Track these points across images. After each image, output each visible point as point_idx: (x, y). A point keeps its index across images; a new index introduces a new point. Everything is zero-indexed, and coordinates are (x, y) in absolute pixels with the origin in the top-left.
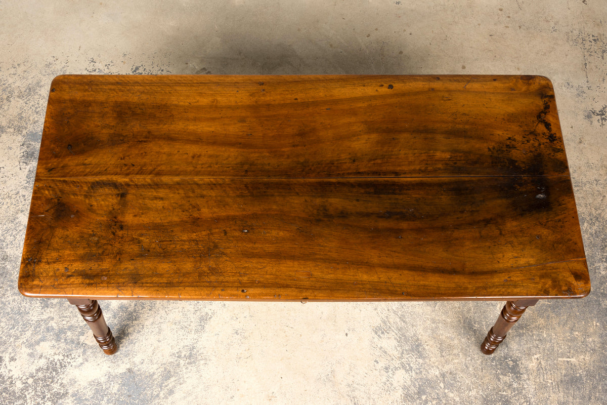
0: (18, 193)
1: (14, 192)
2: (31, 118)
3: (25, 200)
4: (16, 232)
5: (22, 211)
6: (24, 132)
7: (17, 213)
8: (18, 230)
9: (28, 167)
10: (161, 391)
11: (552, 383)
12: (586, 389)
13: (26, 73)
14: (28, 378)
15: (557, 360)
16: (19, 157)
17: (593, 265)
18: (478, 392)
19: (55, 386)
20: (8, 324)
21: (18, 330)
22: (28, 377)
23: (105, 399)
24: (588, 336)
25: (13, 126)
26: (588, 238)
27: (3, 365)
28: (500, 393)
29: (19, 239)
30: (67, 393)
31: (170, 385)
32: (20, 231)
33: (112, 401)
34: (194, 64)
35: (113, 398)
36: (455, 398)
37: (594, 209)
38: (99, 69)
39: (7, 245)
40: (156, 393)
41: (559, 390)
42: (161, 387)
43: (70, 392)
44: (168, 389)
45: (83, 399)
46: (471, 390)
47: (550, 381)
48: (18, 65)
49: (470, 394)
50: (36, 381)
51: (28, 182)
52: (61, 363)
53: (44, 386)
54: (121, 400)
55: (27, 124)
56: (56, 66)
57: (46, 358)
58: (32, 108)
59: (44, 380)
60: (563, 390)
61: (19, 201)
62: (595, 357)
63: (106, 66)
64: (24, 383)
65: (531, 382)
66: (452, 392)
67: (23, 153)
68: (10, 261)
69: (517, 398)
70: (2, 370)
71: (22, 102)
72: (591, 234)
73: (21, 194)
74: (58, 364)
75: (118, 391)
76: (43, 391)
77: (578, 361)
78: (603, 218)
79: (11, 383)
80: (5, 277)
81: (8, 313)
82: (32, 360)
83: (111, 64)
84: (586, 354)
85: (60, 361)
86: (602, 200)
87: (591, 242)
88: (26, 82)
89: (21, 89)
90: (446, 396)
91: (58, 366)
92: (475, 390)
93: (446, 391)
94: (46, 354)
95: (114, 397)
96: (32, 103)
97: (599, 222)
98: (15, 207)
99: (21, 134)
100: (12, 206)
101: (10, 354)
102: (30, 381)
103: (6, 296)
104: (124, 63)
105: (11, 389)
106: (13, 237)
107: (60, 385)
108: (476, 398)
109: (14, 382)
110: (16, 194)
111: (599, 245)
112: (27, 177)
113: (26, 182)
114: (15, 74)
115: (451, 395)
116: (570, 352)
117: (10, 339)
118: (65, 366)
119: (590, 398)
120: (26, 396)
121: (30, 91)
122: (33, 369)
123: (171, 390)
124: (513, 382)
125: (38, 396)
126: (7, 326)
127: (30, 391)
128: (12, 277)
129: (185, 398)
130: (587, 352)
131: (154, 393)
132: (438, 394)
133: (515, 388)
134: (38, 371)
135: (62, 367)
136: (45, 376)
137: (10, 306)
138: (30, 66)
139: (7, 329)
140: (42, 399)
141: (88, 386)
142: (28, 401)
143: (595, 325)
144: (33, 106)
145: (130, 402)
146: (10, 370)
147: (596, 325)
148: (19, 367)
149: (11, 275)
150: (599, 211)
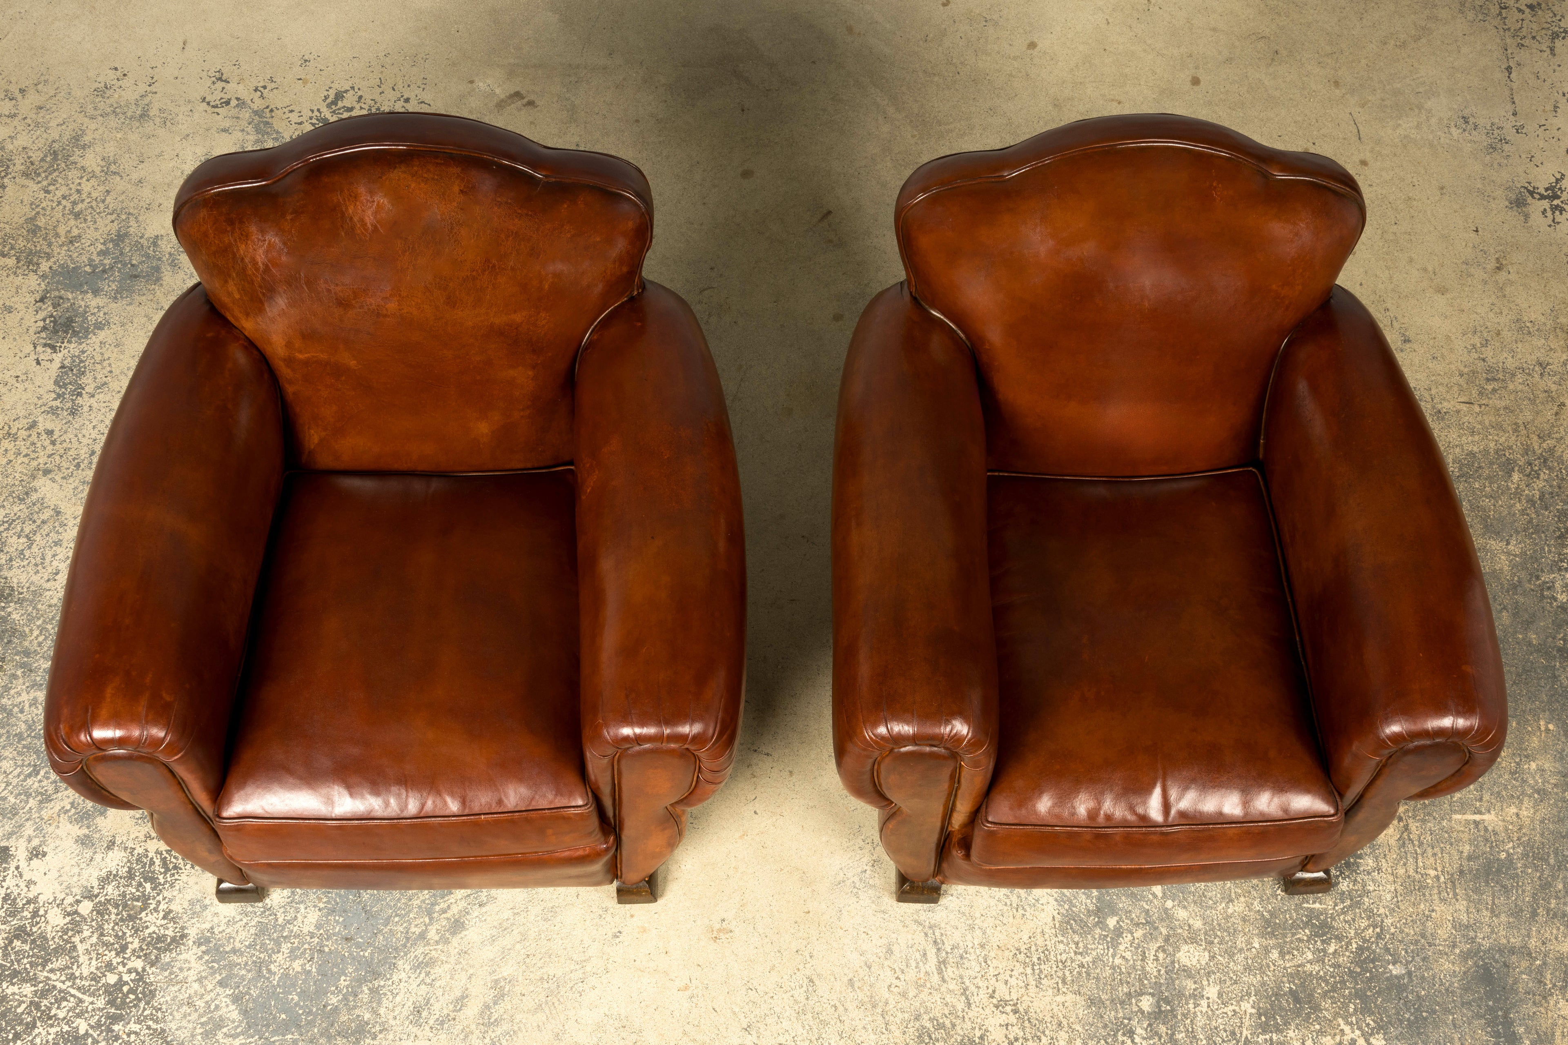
0: (33, 425)
1: (24, 423)
2: (62, 230)
3: (53, 443)
4: (34, 527)
5: (47, 472)
6: (45, 266)
7: (33, 477)
8: (39, 522)
9: (58, 358)
10: (431, 924)
11: (1437, 877)
12: (1524, 891)
13: (42, 113)
14: (78, 902)
15: (1450, 820)
16: (32, 331)
17: (1538, 578)
18: (1249, 906)
19: (150, 918)
20: (19, 763)
21: (48, 778)
22: (78, 897)
23: (285, 947)
24: (1527, 757)
25: (13, 252)
26: (1523, 512)
27: (12, 868)
28: (1305, 905)
29: (43, 543)
30: (183, 936)
31: (455, 910)
32: (44, 522)
33: (304, 953)
34: (489, 81)
35: (306, 946)
36: (1191, 921)
37: (1535, 438)
38: (238, 99)
39: (11, 560)
40: (418, 931)
41: (1455, 895)
42: (430, 914)
43: (193, 932)
44: (448, 919)
45: (228, 949)
46: (1231, 901)
47: (1432, 873)
48: (22, 91)
49: (1230, 911)
50: (101, 910)
51: (59, 396)
52: (164, 860)
53: (122, 920)
54: (327, 949)
55: (50, 245)
56: (123, 93)
57: (126, 848)
58: (64, 202)
59: (122, 903)
60: (1466, 894)
61: (39, 445)
62: (1544, 811)
63: (256, 90)
64: (69, 914)
65: (1384, 877)
66: (1185, 907)
67: (44, 320)
68: (20, 602)
69: (1348, 918)
70: (10, 882)
71: (35, 187)
72: (1531, 501)
73: (41, 427)
74: (158, 862)
75: (318, 926)
76: (120, 934)
77: (1504, 821)
78: (1560, 461)
79: (35, 914)
80: (9, 642)
81: (20, 737)
82: (88, 853)
83: (270, 86)
84: (1521, 802)
85: (161, 854)
86: (1557, 414)
87: (1530, 521)
88: (45, 135)
89: (30, 154)
90: (1167, 916)
91: (158, 867)
92: (1242, 899)
93: (1169, 904)
94: (125, 839)
95: (309, 943)
96: (64, 190)
97: (1550, 469)
98: (26, 460)
99: (35, 271)
100: (21, 459)
101: (29, 840)
102: (86, 908)
103: (12, 692)
104: (305, 82)
105: (34, 929)
106: (25, 540)
107: (164, 918)
108: (1244, 920)
109: (41, 912)
110: (29, 429)
111: (1552, 528)
112: (56, 383)
113: (54, 395)
114: (13, 116)
115: (1181, 914)
116: (1481, 800)
117: (27, 802)
118: (176, 867)
119: (1534, 914)
120: (75, 947)
121: (55, 159)
122: (91, 876)
123: (456, 921)
124: (1337, 877)
125: (106, 945)
126: (19, 770)
127: (86, 933)
128: (26, 644)
129: (493, 939)
130: (1526, 799)
131: (413, 929)
132: (1147, 912)
133: (1343, 893)
134: (105, 881)
135: (168, 869)
136: (124, 895)
137: (24, 719)
138: (52, 93)
139: (19, 776)
140: (117, 954)
141: (238, 918)
142: (81, 960)
143: (1543, 728)
144: (64, 197)
145: (351, 954)
146: (30, 883)
147: (1547, 730)
148: (53, 874)
149: (23, 636)
150: (1550, 443)
